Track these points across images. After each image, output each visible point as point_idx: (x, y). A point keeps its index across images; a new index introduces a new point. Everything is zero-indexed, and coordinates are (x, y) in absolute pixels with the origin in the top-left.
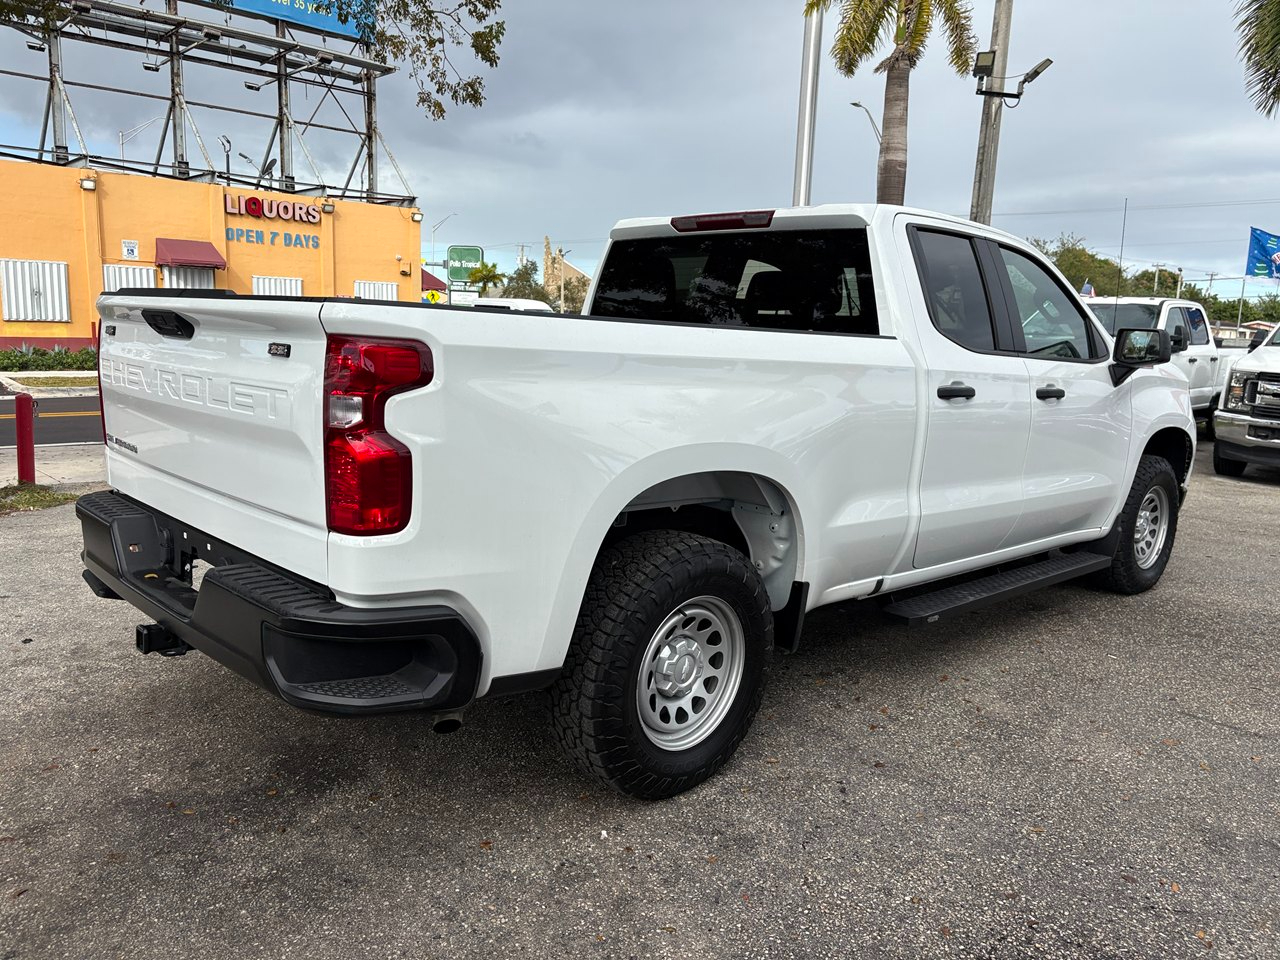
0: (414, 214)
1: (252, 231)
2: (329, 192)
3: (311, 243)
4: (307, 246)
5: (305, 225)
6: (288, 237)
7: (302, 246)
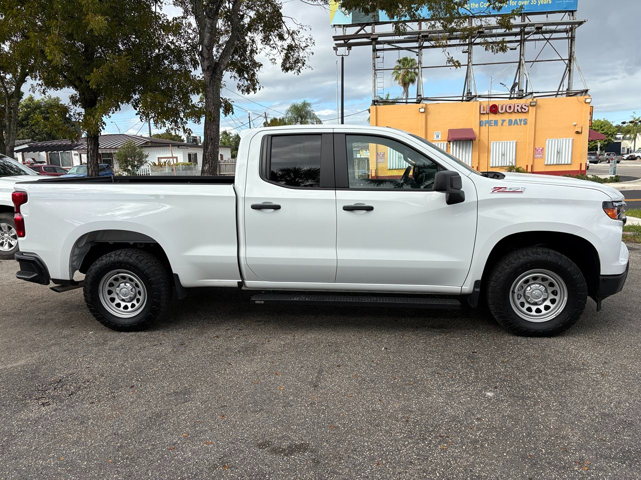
0: (586, 99)
1: (492, 121)
2: (535, 95)
3: (523, 122)
4: (520, 124)
5: (520, 114)
6: (510, 122)
7: (518, 124)
